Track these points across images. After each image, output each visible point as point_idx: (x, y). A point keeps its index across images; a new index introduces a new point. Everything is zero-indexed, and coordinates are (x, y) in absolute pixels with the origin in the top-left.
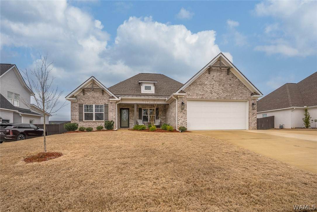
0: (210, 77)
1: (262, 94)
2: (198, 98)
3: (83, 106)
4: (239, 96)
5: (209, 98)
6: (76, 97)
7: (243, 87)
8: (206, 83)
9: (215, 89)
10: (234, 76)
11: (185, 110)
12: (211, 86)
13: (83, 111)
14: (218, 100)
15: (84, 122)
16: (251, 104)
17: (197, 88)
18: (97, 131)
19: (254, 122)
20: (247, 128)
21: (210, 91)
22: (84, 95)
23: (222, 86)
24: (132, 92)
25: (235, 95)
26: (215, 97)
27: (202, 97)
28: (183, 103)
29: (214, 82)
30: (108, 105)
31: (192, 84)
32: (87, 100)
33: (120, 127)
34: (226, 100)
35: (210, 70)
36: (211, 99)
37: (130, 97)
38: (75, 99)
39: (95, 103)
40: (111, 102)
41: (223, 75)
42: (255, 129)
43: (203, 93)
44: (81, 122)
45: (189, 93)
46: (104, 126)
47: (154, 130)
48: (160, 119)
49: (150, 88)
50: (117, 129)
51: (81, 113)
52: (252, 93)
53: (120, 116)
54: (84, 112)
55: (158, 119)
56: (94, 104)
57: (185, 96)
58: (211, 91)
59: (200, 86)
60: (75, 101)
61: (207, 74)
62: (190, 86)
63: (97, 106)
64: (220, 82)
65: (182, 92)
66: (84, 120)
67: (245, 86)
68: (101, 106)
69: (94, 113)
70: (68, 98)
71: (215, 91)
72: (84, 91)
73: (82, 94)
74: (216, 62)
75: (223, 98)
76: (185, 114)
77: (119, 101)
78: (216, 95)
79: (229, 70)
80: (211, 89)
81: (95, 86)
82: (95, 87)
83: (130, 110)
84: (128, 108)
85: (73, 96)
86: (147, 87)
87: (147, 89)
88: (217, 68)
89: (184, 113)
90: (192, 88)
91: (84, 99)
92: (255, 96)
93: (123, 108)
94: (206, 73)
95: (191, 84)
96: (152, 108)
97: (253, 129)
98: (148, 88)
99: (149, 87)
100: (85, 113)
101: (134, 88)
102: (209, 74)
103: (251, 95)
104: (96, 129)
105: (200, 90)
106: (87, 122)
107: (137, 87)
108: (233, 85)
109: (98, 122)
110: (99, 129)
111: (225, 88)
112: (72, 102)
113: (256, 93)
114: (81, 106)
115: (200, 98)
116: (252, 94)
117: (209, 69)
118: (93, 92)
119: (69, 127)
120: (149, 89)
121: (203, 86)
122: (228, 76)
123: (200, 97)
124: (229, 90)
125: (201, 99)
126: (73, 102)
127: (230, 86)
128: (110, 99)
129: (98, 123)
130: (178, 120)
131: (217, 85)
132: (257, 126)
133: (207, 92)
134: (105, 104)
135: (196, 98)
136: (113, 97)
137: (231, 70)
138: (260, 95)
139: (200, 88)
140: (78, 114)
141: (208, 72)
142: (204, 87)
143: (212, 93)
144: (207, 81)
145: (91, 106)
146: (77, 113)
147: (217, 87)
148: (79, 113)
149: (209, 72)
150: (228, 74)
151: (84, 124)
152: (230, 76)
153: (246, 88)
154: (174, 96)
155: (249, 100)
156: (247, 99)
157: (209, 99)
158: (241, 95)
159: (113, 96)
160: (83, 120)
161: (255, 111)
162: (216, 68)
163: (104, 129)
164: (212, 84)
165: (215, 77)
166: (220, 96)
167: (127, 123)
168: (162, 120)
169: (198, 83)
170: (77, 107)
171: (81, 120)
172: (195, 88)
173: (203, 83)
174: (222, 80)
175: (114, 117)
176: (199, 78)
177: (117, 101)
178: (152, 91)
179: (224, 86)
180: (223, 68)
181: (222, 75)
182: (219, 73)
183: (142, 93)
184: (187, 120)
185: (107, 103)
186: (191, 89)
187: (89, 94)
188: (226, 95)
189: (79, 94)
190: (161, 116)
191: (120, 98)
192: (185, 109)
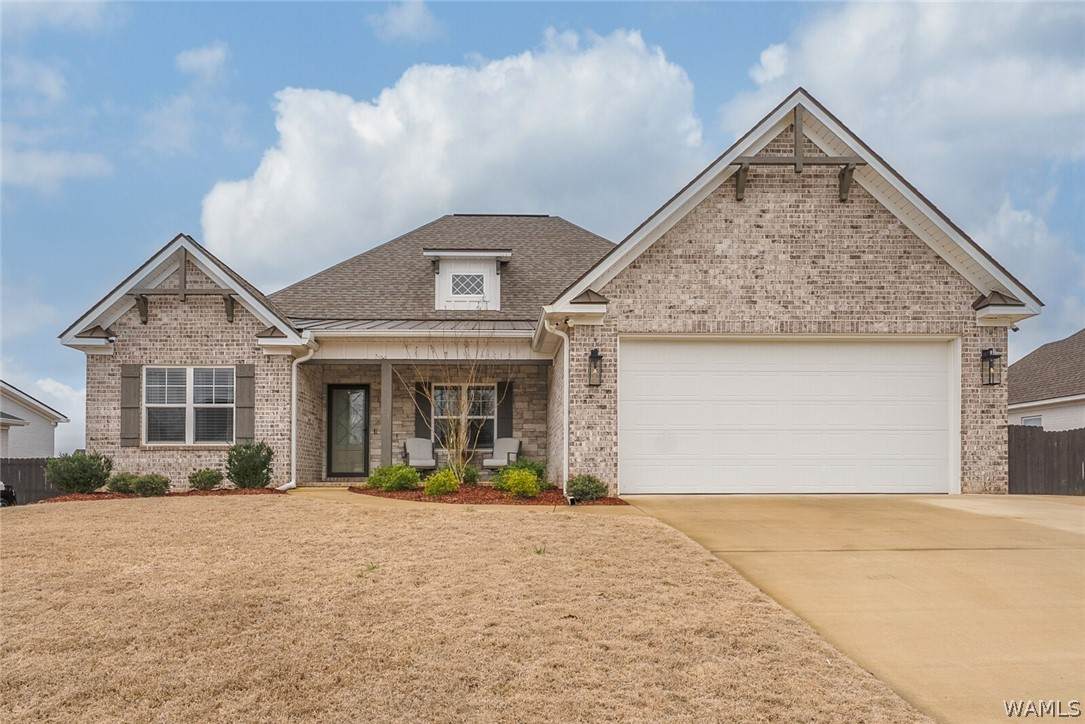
0: (743, 216)
1: (1037, 300)
2: (679, 325)
3: (139, 377)
4: (908, 313)
5: (737, 327)
6: (108, 333)
7: (928, 267)
8: (719, 249)
9: (768, 278)
10: (875, 209)
11: (608, 391)
12: (751, 263)
13: (139, 400)
14: (788, 336)
15: (144, 450)
16: (975, 354)
17: (672, 278)
18: (188, 493)
19: (993, 453)
20: (954, 486)
21: (742, 292)
22: (145, 323)
23: (808, 260)
24: (393, 304)
25: (881, 308)
26: (772, 322)
27: (701, 325)
28: (595, 357)
29: (764, 244)
30: (252, 367)
31: (647, 256)
32: (158, 345)
33: (324, 475)
34: (828, 334)
35: (740, 180)
36: (747, 330)
37: (383, 331)
38: (102, 342)
39: (193, 358)
40: (269, 356)
41: (815, 207)
42: (998, 491)
43: (701, 303)
44: (131, 449)
45: (630, 301)
46: (224, 472)
47: (447, 493)
48: (520, 434)
49: (479, 285)
50: (293, 484)
51: (129, 408)
52: (983, 297)
53: (325, 419)
54: (144, 405)
55: (510, 436)
56: (192, 364)
57: (609, 318)
58: (748, 288)
59: (686, 267)
60: (107, 353)
61: (727, 205)
62: (634, 266)
63: (202, 376)
64: (797, 242)
65: (588, 296)
66: (143, 442)
67: (938, 257)
68: (223, 376)
69: (190, 406)
70: (70, 337)
71: (769, 288)
72: (143, 303)
73: (136, 321)
74: (774, 137)
75: (814, 328)
76: (609, 409)
77: (307, 347)
78: (773, 308)
79: (846, 176)
80: (751, 281)
81: (196, 282)
82: (196, 287)
83: (372, 393)
84: (364, 381)
85: (94, 330)
86: (463, 279)
87: (462, 291)
88: (782, 168)
89: (605, 407)
90: (646, 274)
91: (143, 342)
92: (992, 311)
93: (344, 381)
94: (719, 195)
95: (643, 256)
96: (446, 382)
97: (985, 491)
98: (468, 285)
99: (473, 279)
100: (148, 408)
101: (403, 289)
102: (739, 200)
103: (973, 306)
104: (186, 485)
105: (686, 287)
106: (155, 450)
107: (420, 279)
108: (871, 257)
109: (209, 450)
110: (204, 484)
111: (826, 272)
112: (92, 357)
113: (1001, 296)
114: (130, 374)
115: (690, 328)
116: (980, 303)
117: (736, 175)
118: (186, 307)
119: (65, 475)
120: (473, 291)
121: (705, 267)
122: (844, 209)
123: (690, 322)
124: (848, 283)
125: (693, 331)
126: (93, 360)
127: (853, 262)
128: (262, 341)
129: (206, 453)
130: (571, 444)
131: (782, 257)
132: (1010, 473)
133: (726, 294)
134: (241, 366)
135: (665, 326)
136: (273, 332)
137: (856, 176)
138: (1023, 305)
139: (686, 277)
140: (119, 412)
141: (731, 192)
142: (711, 272)
143: (755, 302)
144: (727, 242)
145: (178, 377)
146: (114, 411)
147: (784, 270)
148: (122, 408)
149: (737, 191)
150: (843, 201)
151: (144, 460)
152: (857, 209)
153: (945, 272)
154: (551, 318)
155: (962, 335)
156: (952, 331)
157: (734, 333)
158: (916, 308)
159: (275, 328)
160: (138, 438)
161: (997, 393)
162: (775, 168)
163: (226, 483)
164: (754, 253)
165: (768, 216)
166: (798, 312)
167: (359, 457)
168: (531, 442)
169: (679, 252)
170: (116, 381)
171: (129, 440)
172: (660, 277)
173: (707, 251)
174: (806, 229)
175: (281, 426)
176: (685, 224)
177: (297, 352)
178: (491, 297)
179: (821, 262)
180: (814, 168)
181: (811, 204)
182: (791, 198)
183: (437, 309)
184: (616, 444)
185: (251, 361)
186: (641, 282)
187: (165, 320)
188: (832, 308)
189: (124, 321)
190: (526, 421)
191: (307, 334)
192: (606, 386)
